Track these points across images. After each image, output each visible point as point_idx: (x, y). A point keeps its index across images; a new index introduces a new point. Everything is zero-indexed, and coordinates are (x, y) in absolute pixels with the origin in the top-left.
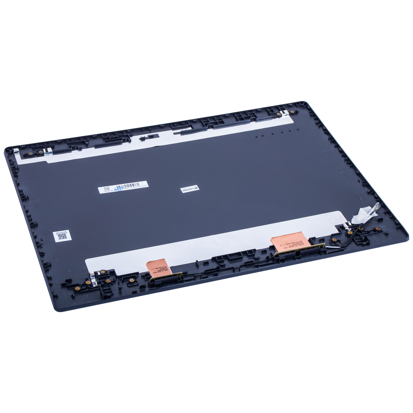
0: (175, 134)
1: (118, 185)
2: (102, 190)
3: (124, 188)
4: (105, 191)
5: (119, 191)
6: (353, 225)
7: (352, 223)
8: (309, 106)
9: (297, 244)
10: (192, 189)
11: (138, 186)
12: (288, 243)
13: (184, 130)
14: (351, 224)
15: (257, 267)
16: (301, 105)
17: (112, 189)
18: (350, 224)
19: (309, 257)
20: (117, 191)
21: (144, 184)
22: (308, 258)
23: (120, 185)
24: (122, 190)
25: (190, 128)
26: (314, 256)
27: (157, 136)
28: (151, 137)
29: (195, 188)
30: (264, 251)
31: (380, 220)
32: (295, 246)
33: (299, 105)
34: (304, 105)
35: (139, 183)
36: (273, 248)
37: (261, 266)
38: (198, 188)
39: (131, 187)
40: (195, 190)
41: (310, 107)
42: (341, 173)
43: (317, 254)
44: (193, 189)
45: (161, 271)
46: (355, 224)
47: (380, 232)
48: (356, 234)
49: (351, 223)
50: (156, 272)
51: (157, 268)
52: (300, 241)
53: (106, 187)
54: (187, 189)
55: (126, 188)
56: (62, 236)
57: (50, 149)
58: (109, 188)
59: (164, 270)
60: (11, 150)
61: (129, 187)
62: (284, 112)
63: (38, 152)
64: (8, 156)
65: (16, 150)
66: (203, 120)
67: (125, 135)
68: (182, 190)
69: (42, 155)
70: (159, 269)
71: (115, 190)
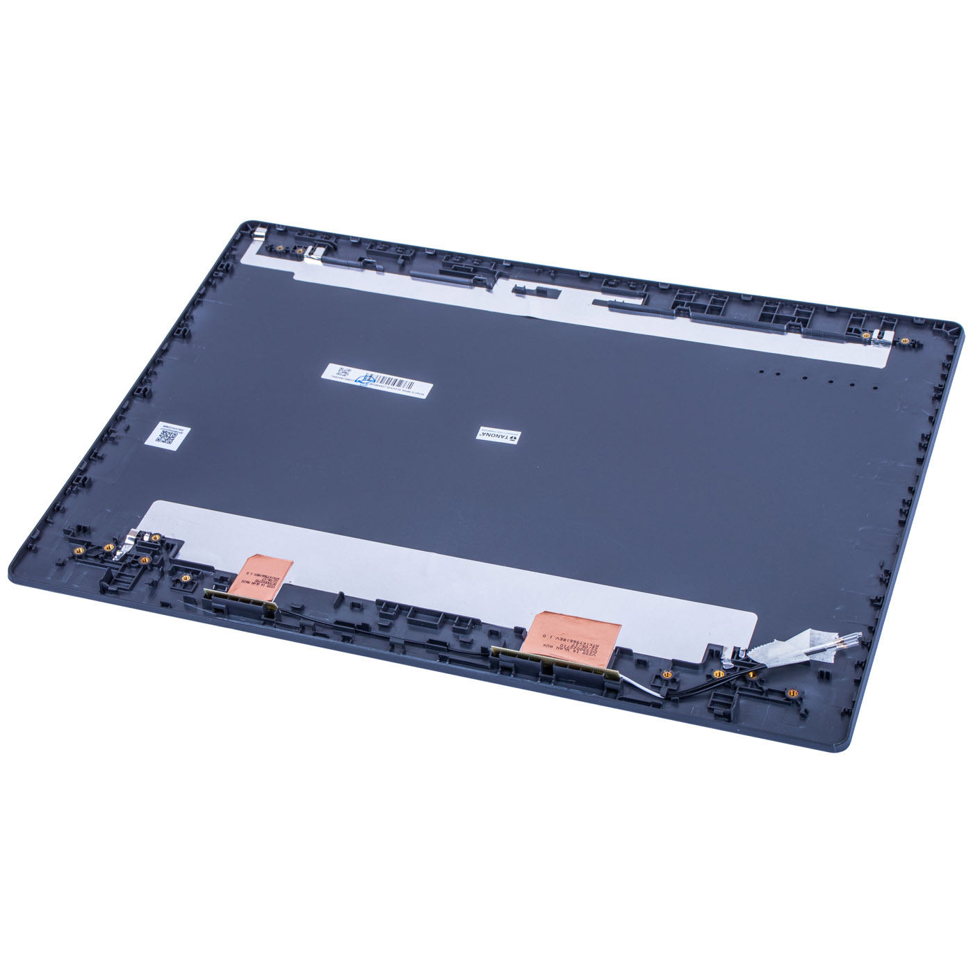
0: (596, 302)
1: (370, 373)
2: (332, 372)
3: (376, 383)
4: (338, 376)
5: (360, 386)
6: (747, 659)
7: (748, 654)
9: (581, 647)
10: (502, 437)
11: (407, 390)
12: (564, 638)
13: (620, 299)
14: (745, 656)
15: (443, 659)
16: (945, 330)
17: (354, 376)
18: (742, 655)
19: (569, 688)
20: (358, 384)
21: (420, 389)
22: (566, 689)
23: (375, 374)
24: (369, 386)
25: (638, 302)
26: (584, 691)
27: (555, 295)
28: (541, 293)
29: (512, 438)
30: (495, 633)
31: (825, 676)
32: (571, 650)
33: (939, 330)
34: (949, 334)
35: (417, 383)
36: (520, 633)
37: (452, 661)
38: (517, 439)
39: (392, 387)
40: (508, 441)
42: (860, 529)
43: (595, 688)
44: (505, 437)
45: (261, 584)
46: (753, 661)
47: (791, 702)
48: (729, 682)
50: (248, 582)
51: (259, 575)
52: (595, 643)
53: (346, 368)
54: (492, 433)
55: (381, 384)
56: (167, 436)
57: (320, 251)
58: (349, 373)
59: (266, 585)
60: (251, 229)
61: (387, 385)
62: (883, 334)
63: (295, 248)
64: (237, 238)
65: (261, 232)
66: (680, 292)
67: (491, 269)
68: (480, 432)
69: (300, 258)
70: (260, 578)
71: (356, 381)
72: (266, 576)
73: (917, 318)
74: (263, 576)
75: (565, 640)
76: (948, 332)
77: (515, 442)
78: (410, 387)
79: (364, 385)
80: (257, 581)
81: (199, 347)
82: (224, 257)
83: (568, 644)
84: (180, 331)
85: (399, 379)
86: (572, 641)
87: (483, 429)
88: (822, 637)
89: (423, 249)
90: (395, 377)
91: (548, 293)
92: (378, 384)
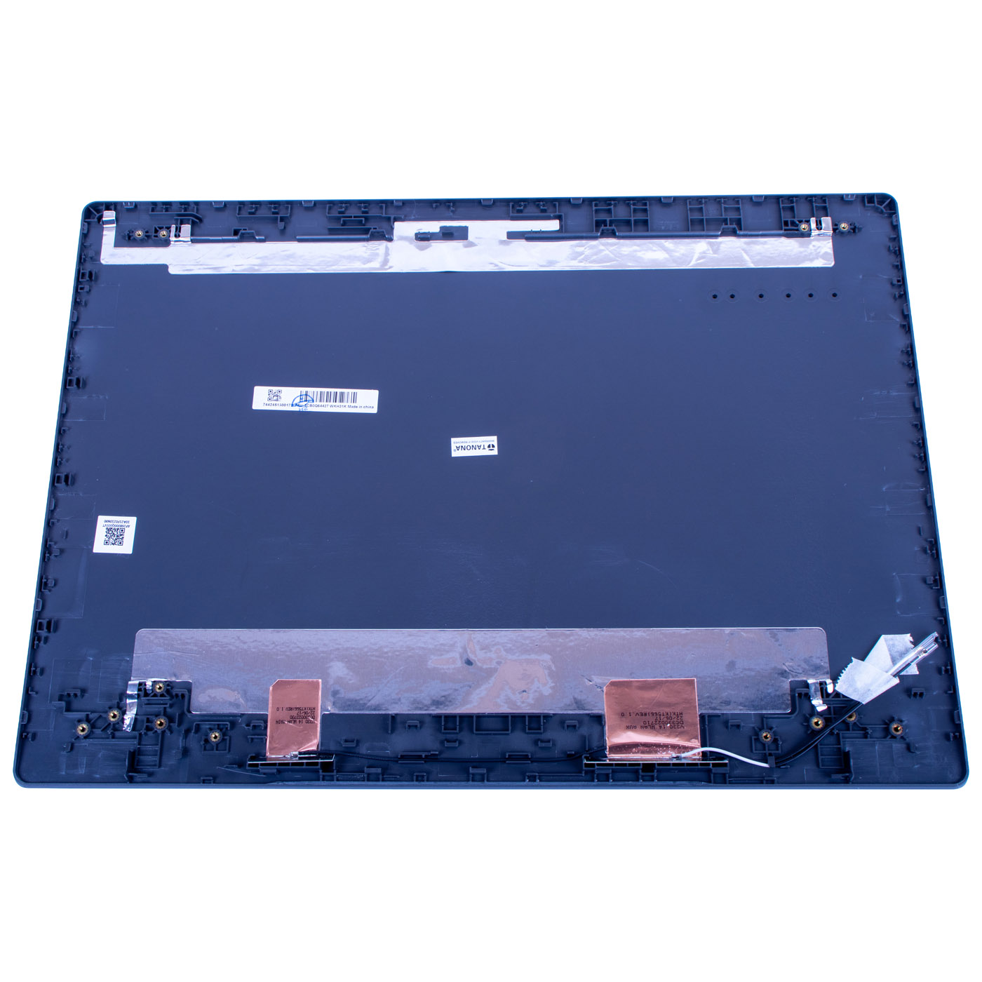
0: (512, 235)
1: (304, 390)
2: (262, 398)
3: (315, 403)
4: (270, 402)
5: (300, 412)
6: (837, 694)
7: (836, 688)
8: (897, 217)
9: (665, 719)
10: (479, 447)
11: (353, 404)
12: (643, 711)
13: (535, 228)
14: (834, 690)
16: (879, 206)
17: (287, 398)
18: (830, 689)
20: (296, 409)
21: (366, 401)
23: (310, 390)
24: (309, 409)
25: (553, 225)
27: (461, 234)
28: (447, 235)
29: (489, 446)
32: (657, 727)
33: (873, 205)
34: (885, 209)
35: (359, 392)
38: (496, 448)
39: (335, 404)
40: (487, 452)
41: (898, 221)
44: (482, 447)
45: (297, 721)
46: (844, 696)
47: (898, 738)
49: (834, 686)
50: (283, 722)
51: (291, 709)
52: (678, 710)
53: (275, 389)
54: (466, 445)
55: (322, 404)
56: (114, 534)
57: (186, 228)
58: (281, 395)
59: (304, 720)
60: (98, 215)
61: (329, 403)
62: (820, 221)
63: (156, 231)
64: (85, 232)
65: (109, 215)
66: (596, 205)
67: (384, 215)
68: (453, 447)
69: (166, 243)
70: (294, 713)
71: (292, 405)
72: (299, 708)
73: (847, 195)
74: (296, 708)
75: (646, 714)
76: (882, 207)
77: (495, 452)
78: (354, 400)
79: (303, 409)
80: (292, 717)
81: (101, 397)
82: (81, 260)
83: (652, 719)
84: (72, 381)
85: (339, 390)
86: (652, 714)
87: (455, 442)
88: (896, 643)
89: (300, 202)
90: (333, 390)
91: (455, 234)
92: (318, 403)
